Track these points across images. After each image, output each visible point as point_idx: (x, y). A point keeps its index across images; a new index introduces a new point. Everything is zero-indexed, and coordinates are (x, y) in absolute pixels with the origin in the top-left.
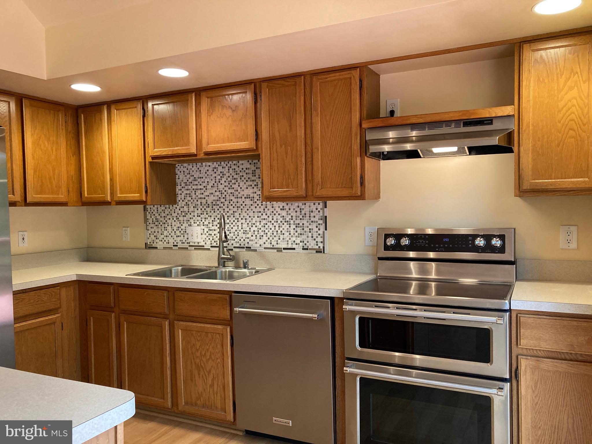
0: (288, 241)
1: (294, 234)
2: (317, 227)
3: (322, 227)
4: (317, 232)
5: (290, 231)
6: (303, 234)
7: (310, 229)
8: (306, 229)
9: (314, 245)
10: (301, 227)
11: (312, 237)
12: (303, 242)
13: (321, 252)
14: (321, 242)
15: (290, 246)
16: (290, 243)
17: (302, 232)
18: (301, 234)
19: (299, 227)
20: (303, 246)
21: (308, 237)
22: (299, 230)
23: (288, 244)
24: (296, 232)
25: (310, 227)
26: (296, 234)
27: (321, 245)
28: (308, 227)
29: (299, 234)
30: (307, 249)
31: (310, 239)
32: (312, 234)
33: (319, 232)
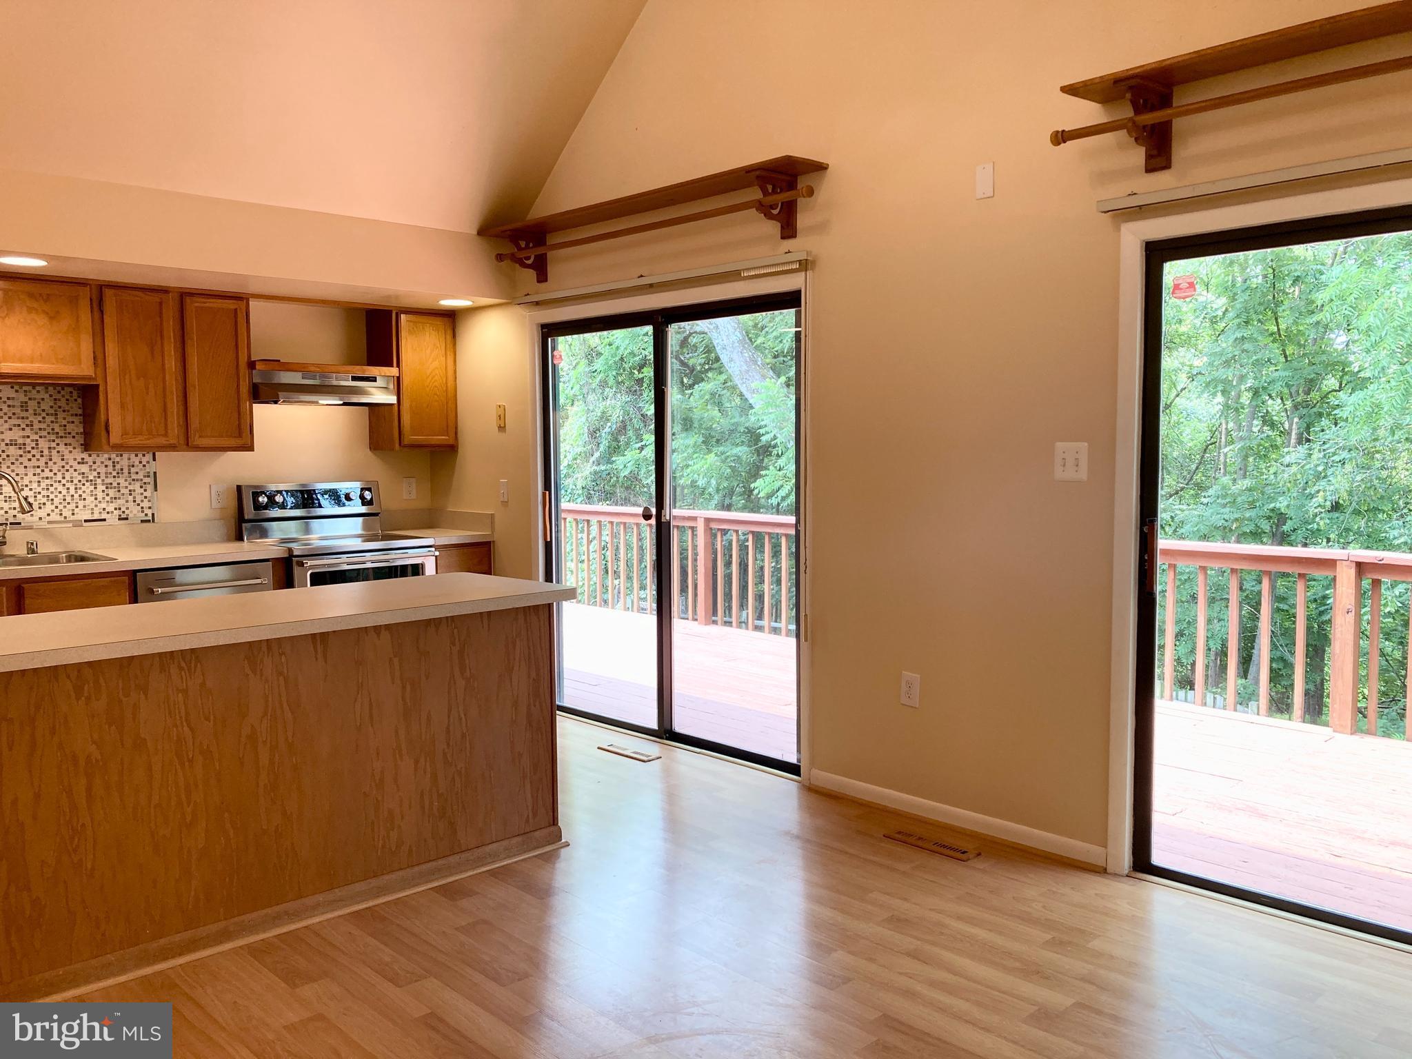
0: (92, 509)
1: (104, 498)
2: (141, 487)
3: (150, 488)
4: (142, 494)
5: (96, 495)
6: (119, 498)
7: (130, 491)
8: (123, 491)
9: (138, 512)
10: (115, 488)
11: (135, 501)
12: (120, 509)
13: (149, 521)
14: (150, 508)
15: (96, 517)
16: (96, 511)
17: (118, 495)
18: (115, 498)
19: (111, 488)
20: (120, 515)
21: (127, 501)
22: (112, 492)
23: (93, 513)
24: (108, 495)
25: (131, 487)
26: (108, 498)
27: (149, 512)
28: (126, 487)
29: (111, 498)
30: (127, 519)
31: (131, 504)
32: (134, 497)
33: (145, 494)
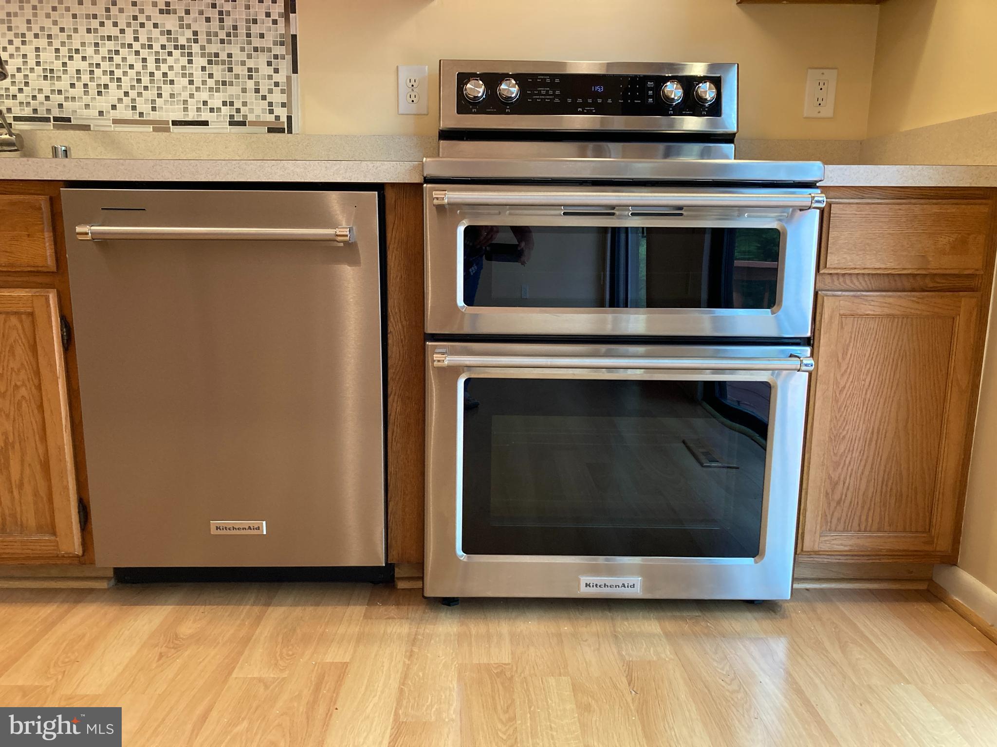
0: (185, 102)
1: (204, 82)
2: (269, 64)
3: (285, 65)
4: (270, 77)
5: (191, 75)
6: (231, 84)
7: (250, 70)
8: (238, 69)
9: (263, 110)
10: (223, 62)
11: (257, 91)
12: (232, 104)
13: (281, 131)
14: (283, 105)
15: (192, 116)
16: (192, 105)
17: (228, 77)
18: (224, 83)
19: (217, 63)
20: (232, 116)
21: (244, 90)
22: (218, 71)
23: (186, 109)
24: (211, 76)
25: (251, 64)
26: (211, 83)
27: (283, 113)
28: (243, 63)
29: (217, 82)
30: (243, 123)
31: (251, 96)
32: (257, 84)
33: (277, 78)
